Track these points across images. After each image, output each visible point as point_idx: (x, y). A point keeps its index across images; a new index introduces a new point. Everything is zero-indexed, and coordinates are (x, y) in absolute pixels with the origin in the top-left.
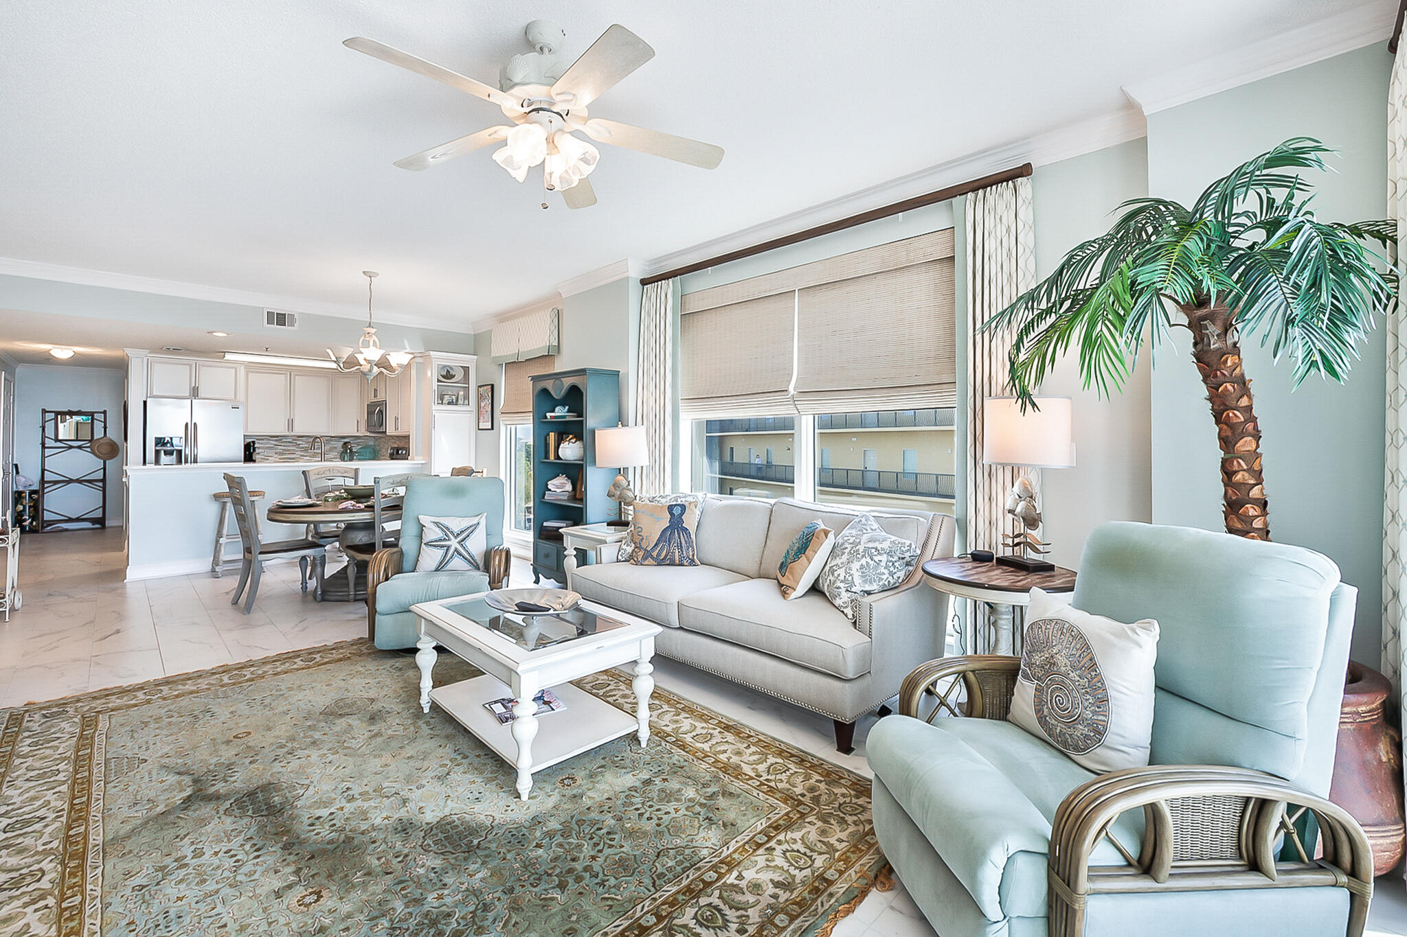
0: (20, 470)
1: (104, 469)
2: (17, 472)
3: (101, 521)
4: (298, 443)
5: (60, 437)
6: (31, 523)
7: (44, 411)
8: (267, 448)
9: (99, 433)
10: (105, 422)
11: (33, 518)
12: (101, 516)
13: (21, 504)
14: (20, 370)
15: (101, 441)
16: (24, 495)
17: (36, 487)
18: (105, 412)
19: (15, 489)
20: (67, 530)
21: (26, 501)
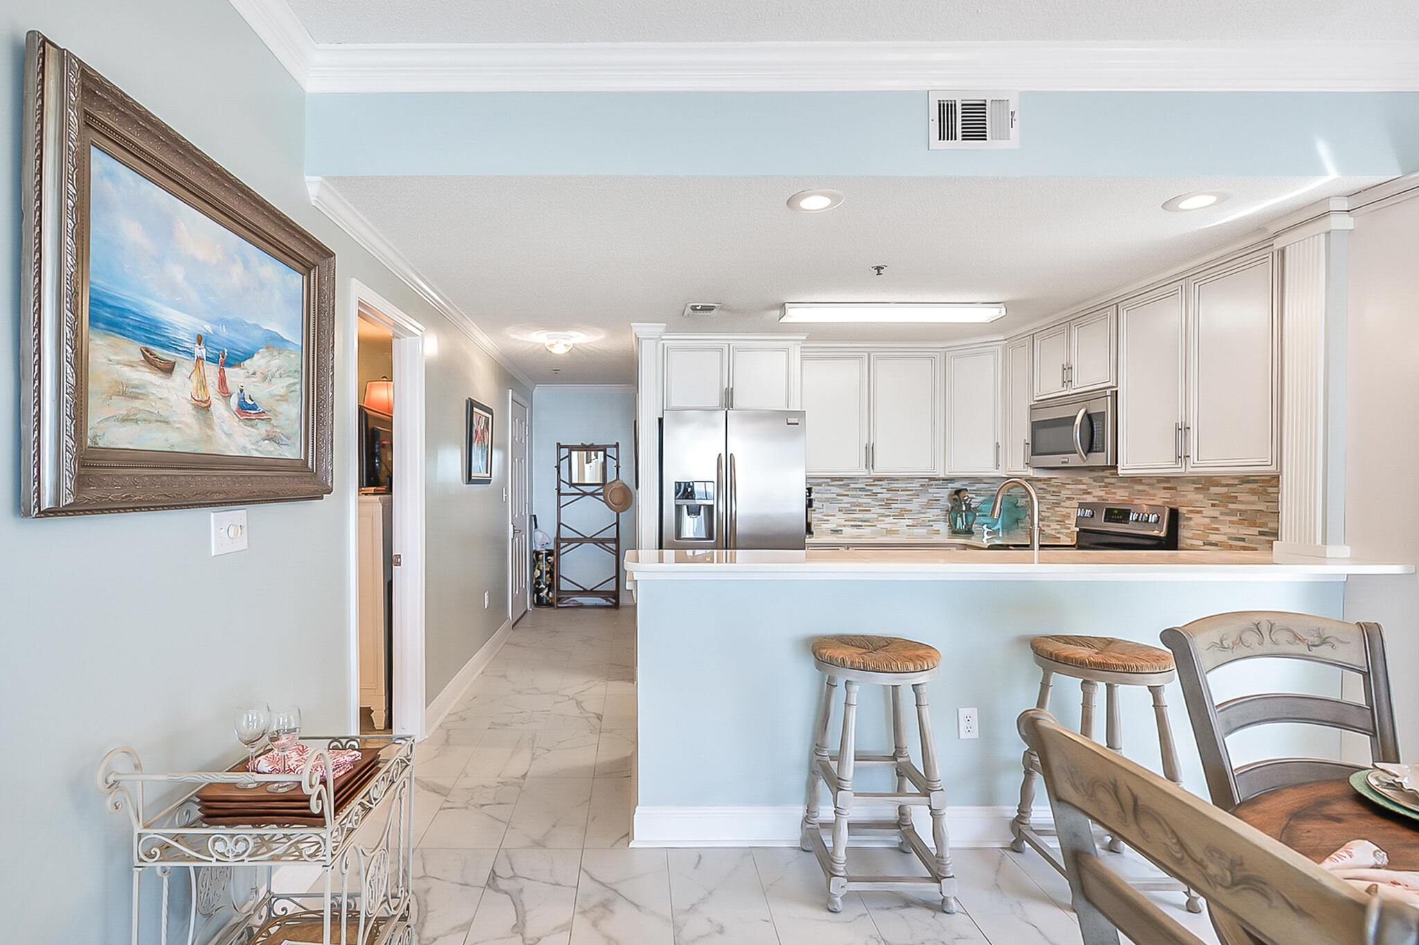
0: (538, 523)
1: (617, 523)
2: (536, 527)
3: (616, 595)
4: (876, 490)
5: (575, 481)
6: (548, 594)
7: (560, 446)
8: (827, 500)
9: (611, 477)
10: (617, 459)
11: (550, 587)
12: (614, 589)
13: (538, 569)
14: (539, 392)
15: (614, 486)
16: (540, 556)
17: (552, 547)
18: (617, 446)
19: (534, 549)
20: (581, 606)
21: (544, 566)
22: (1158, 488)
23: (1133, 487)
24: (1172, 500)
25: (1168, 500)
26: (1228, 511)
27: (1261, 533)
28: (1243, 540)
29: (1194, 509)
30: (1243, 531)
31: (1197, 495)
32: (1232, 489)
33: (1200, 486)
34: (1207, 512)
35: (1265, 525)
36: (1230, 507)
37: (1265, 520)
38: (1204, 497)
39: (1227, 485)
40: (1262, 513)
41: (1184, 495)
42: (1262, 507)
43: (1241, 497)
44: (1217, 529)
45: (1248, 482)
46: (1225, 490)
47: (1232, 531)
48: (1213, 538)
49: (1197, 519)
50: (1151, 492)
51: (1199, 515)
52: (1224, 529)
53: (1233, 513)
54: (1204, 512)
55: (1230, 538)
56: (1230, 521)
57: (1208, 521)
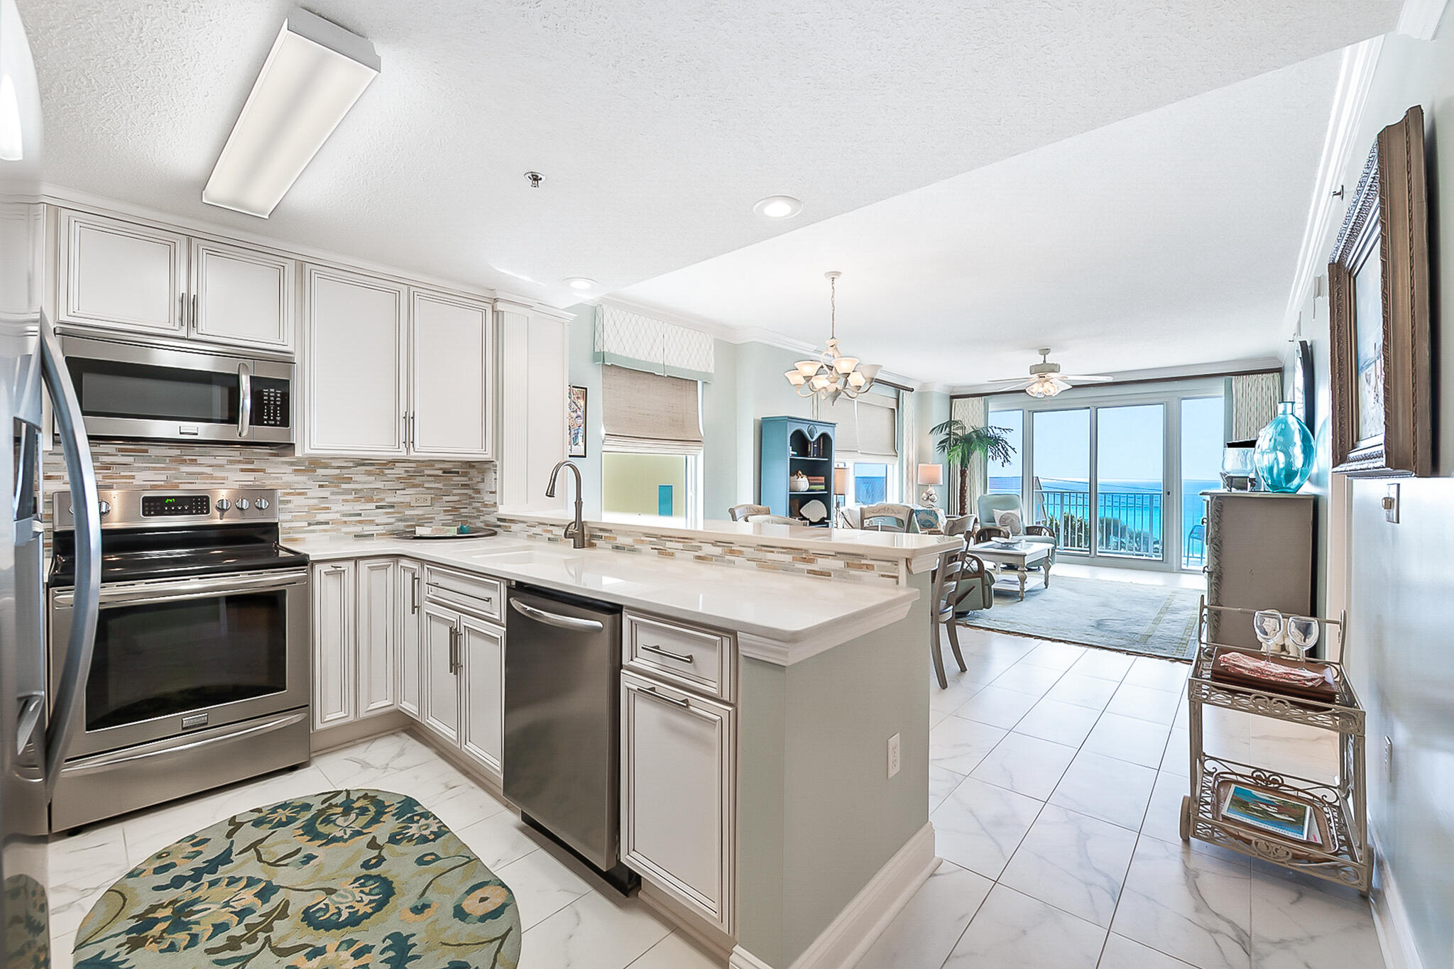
22: (230, 470)
23: (179, 469)
24: (257, 483)
25: (251, 483)
26: (341, 491)
27: (377, 507)
28: (360, 515)
29: (293, 491)
30: (358, 507)
31: (297, 477)
32: (344, 471)
33: (304, 468)
34: (310, 493)
35: (382, 500)
36: (343, 487)
37: (382, 496)
38: (309, 479)
39: (338, 467)
40: (379, 490)
41: (277, 478)
42: (380, 485)
43: (356, 478)
44: (328, 508)
45: (364, 465)
46: (338, 471)
47: (348, 508)
48: (322, 517)
49: (298, 501)
50: (218, 474)
51: (302, 497)
52: (335, 507)
53: (347, 492)
54: (308, 493)
55: (344, 515)
56: (343, 500)
57: (316, 501)
